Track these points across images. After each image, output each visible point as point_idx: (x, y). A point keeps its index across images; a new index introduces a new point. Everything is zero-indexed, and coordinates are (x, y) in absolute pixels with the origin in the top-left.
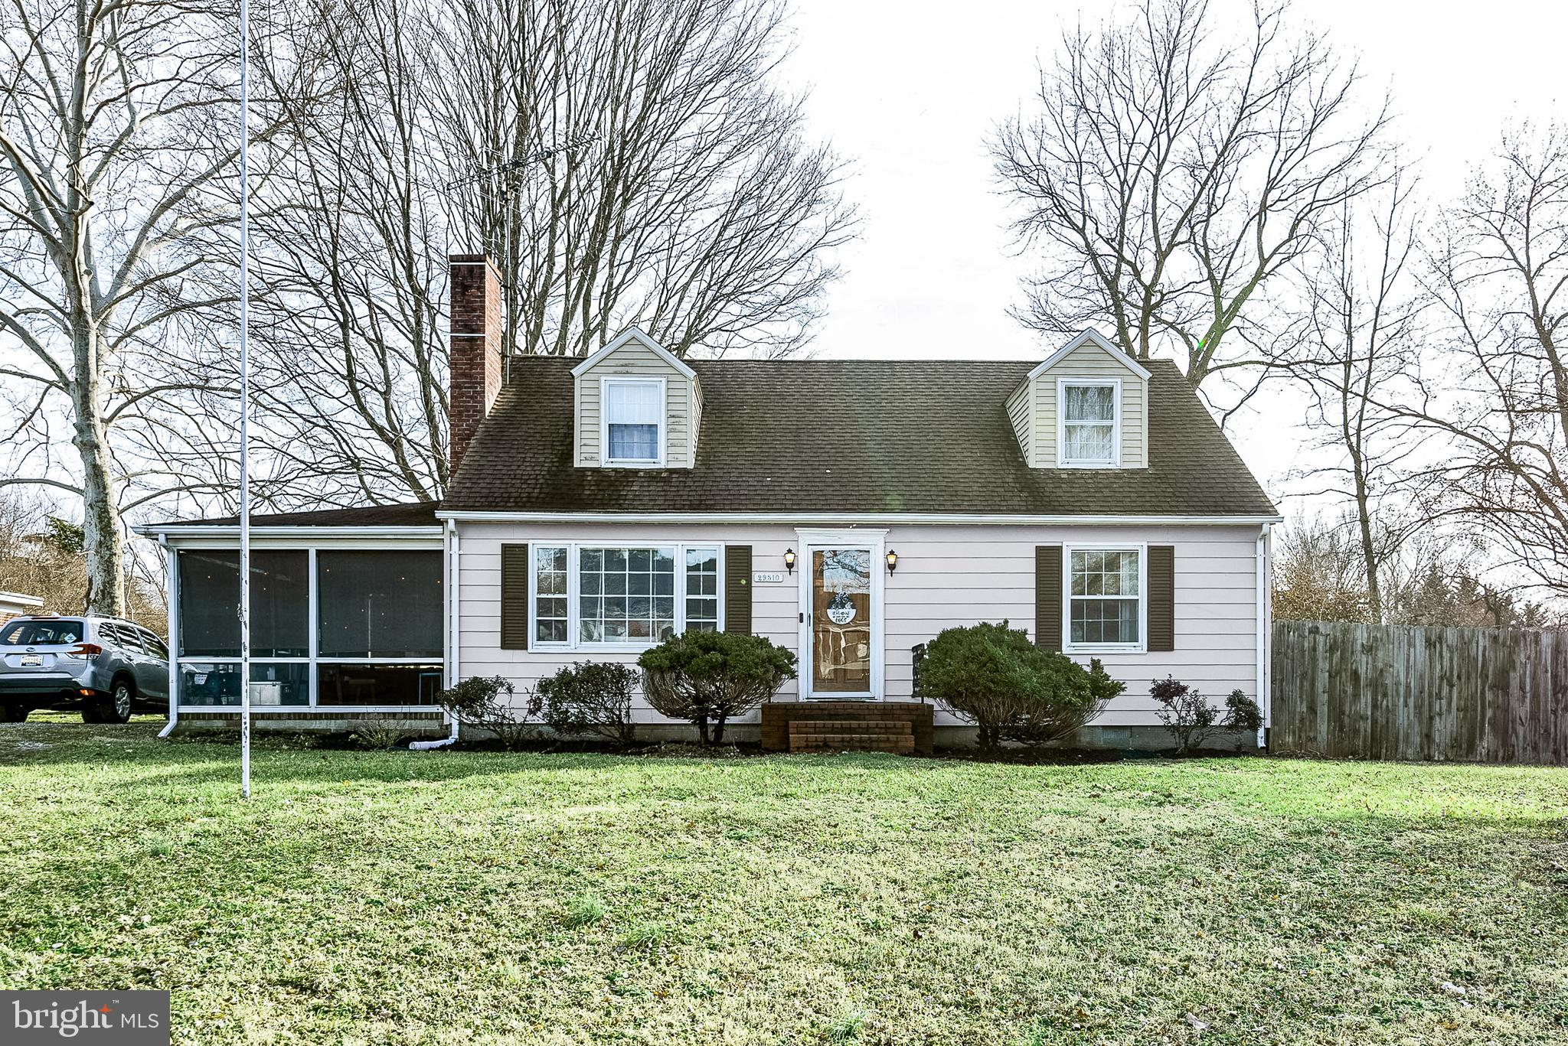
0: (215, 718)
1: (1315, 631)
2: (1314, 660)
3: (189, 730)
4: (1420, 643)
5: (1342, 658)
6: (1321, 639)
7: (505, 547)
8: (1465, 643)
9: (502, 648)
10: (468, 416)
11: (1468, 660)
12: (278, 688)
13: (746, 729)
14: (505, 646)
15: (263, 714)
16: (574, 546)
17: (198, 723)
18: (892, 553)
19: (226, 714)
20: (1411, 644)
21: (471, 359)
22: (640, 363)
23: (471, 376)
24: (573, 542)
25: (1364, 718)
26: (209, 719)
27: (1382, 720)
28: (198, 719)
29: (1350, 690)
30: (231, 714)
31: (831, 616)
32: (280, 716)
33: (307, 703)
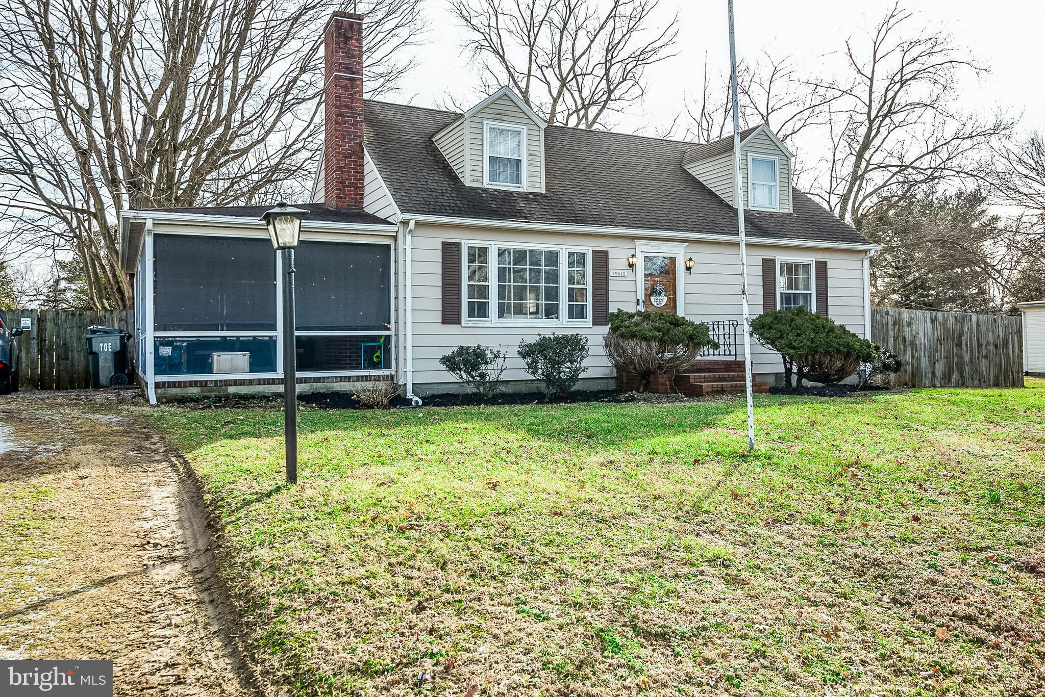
0: (191, 386)
1: (887, 313)
2: (887, 330)
3: (165, 397)
4: (929, 321)
5: (899, 329)
6: (890, 318)
7: (444, 244)
8: (945, 320)
9: (443, 323)
10: (350, 139)
11: (946, 329)
12: (247, 357)
13: (605, 381)
14: (445, 321)
15: (236, 381)
16: (494, 245)
17: (174, 391)
18: (690, 259)
19: (201, 382)
20: (925, 322)
21: (352, 95)
22: (509, 113)
23: (352, 108)
24: (493, 243)
25: (908, 364)
26: (185, 386)
27: (915, 365)
28: (175, 387)
29: (902, 348)
30: (206, 382)
31: (653, 301)
32: (251, 382)
33: (275, 370)
